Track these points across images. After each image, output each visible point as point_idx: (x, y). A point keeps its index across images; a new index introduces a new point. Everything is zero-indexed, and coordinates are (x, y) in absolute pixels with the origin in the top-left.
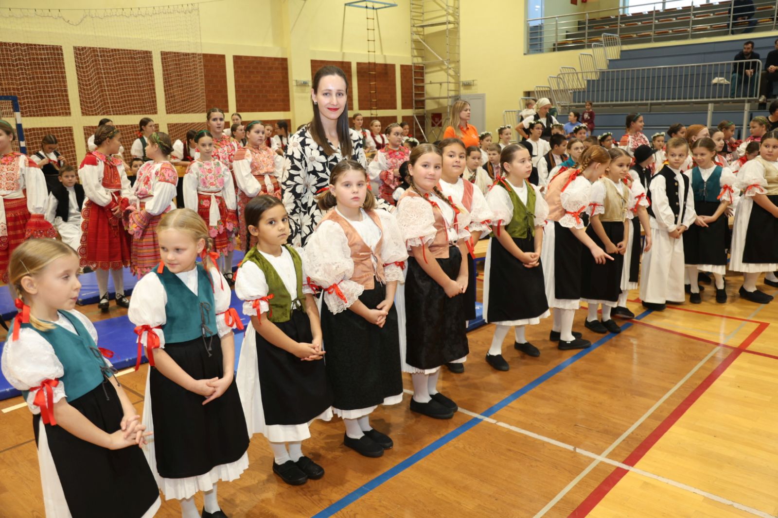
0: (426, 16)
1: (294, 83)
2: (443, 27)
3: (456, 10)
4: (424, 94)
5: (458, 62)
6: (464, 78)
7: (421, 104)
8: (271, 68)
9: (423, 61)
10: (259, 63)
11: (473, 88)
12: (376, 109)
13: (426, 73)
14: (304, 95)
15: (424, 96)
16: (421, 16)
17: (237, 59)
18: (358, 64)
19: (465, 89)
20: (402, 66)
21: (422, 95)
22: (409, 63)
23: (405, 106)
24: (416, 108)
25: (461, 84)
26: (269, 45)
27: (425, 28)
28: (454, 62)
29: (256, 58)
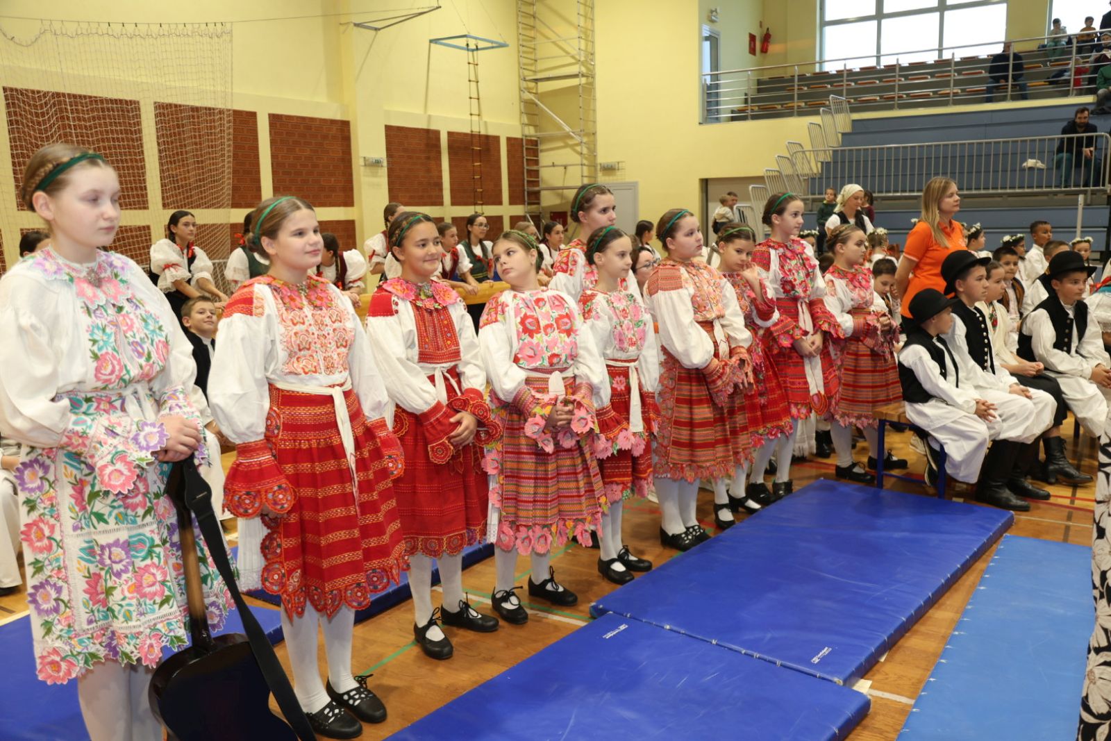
0: (541, 65)
1: (362, 162)
2: (574, 82)
3: (590, 57)
4: (538, 181)
5: (594, 134)
6: (603, 158)
7: (535, 197)
8: (325, 137)
9: (536, 131)
10: (309, 128)
11: (618, 173)
12: (482, 204)
13: (542, 151)
14: (375, 180)
15: (538, 186)
16: (531, 65)
17: (275, 119)
18: (450, 134)
19: (604, 175)
20: (509, 139)
21: (536, 183)
22: (519, 135)
23: (513, 201)
24: (529, 204)
25: (599, 167)
26: (322, 98)
27: (540, 84)
28: (587, 135)
29: (303, 119)
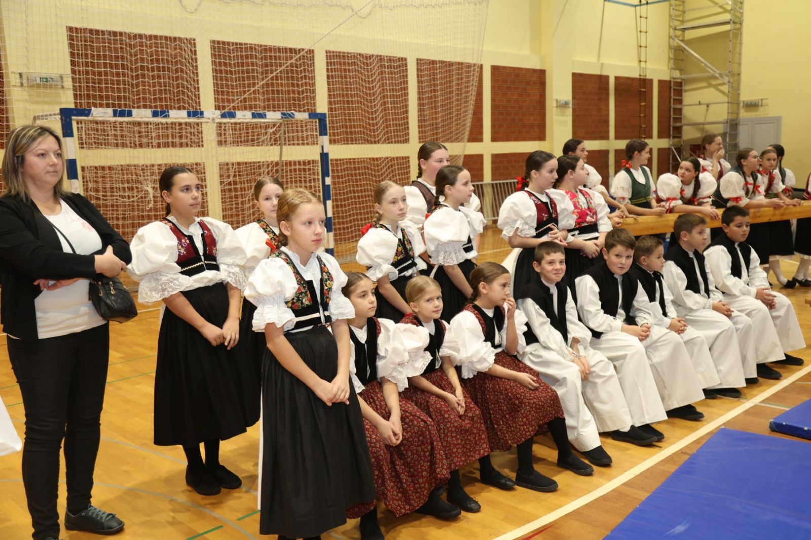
0: (688, 16)
1: (554, 104)
3: (739, 5)
4: (681, 118)
5: (739, 74)
6: (746, 95)
7: (678, 131)
8: (528, 83)
9: (681, 74)
11: (761, 109)
13: (686, 91)
14: (564, 118)
15: (681, 122)
16: (679, 16)
17: (494, 70)
18: (617, 78)
19: (746, 111)
20: (660, 82)
21: (678, 120)
22: (667, 78)
23: (660, 136)
24: (674, 137)
25: (741, 105)
26: (526, 52)
27: (687, 32)
28: (733, 75)
29: (514, 69)
